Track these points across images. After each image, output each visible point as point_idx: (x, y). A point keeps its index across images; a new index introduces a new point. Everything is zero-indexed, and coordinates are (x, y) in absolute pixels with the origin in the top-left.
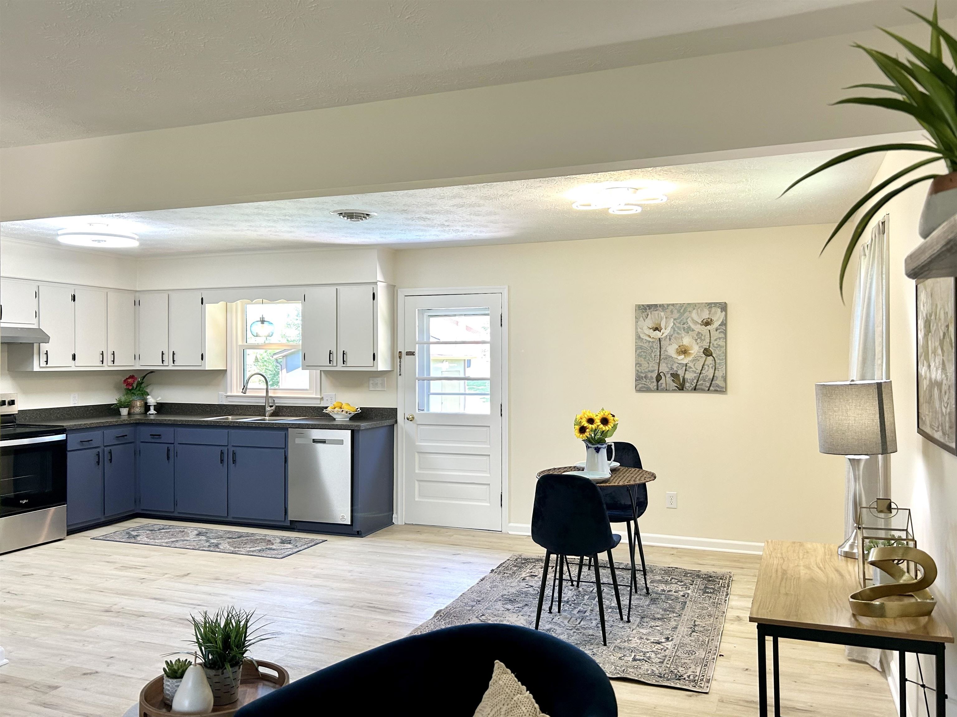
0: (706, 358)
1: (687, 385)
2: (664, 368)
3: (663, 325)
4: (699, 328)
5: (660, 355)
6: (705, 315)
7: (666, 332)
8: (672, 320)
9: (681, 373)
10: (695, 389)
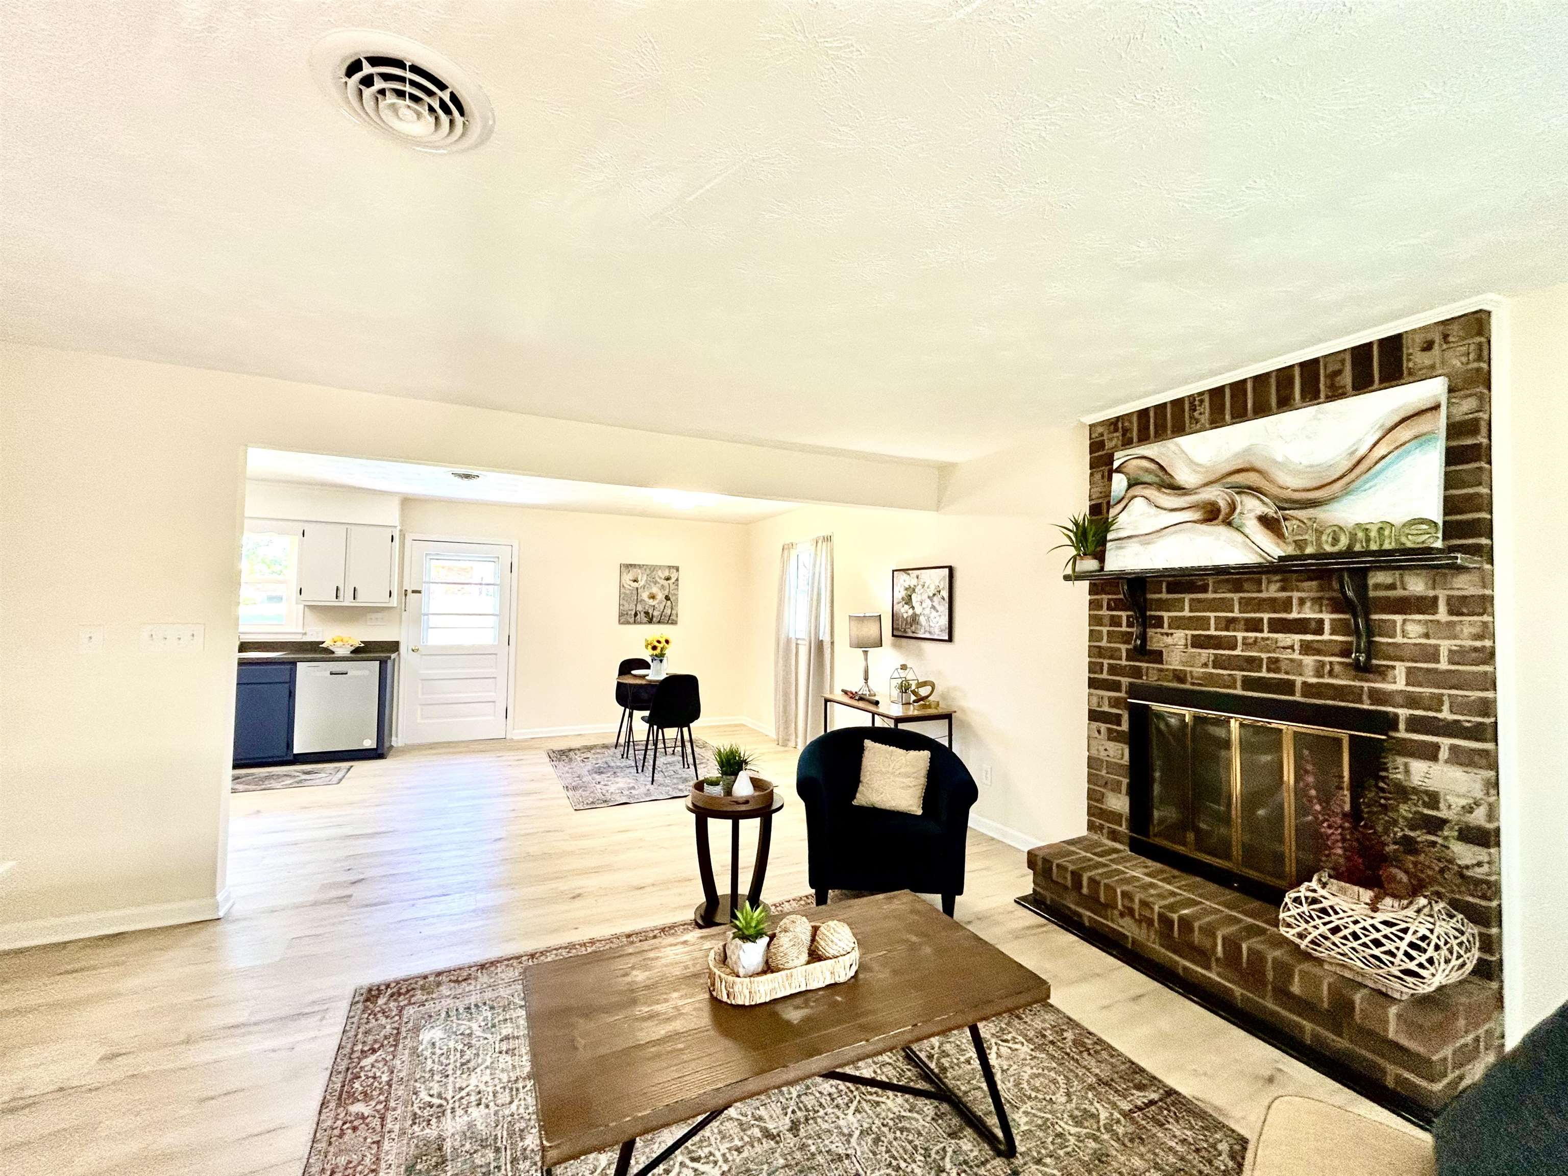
0: (666, 602)
1: (654, 619)
2: (639, 608)
3: (639, 579)
4: (662, 582)
5: (637, 599)
6: (667, 574)
7: (642, 583)
8: (645, 575)
9: (650, 611)
10: (659, 622)
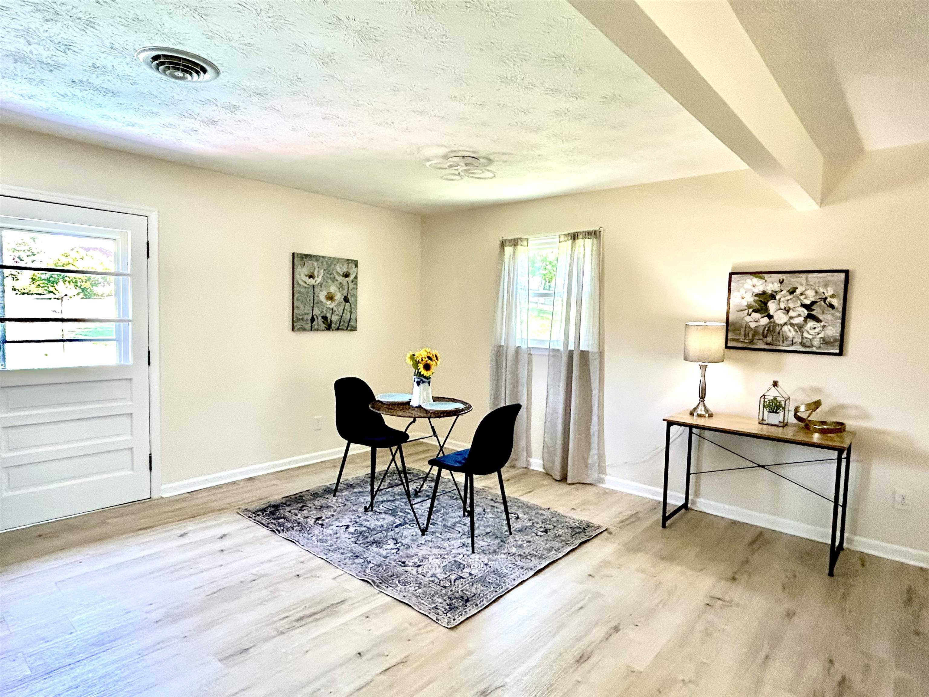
0: (345, 304)
1: (333, 325)
2: (317, 312)
3: (316, 274)
4: (340, 279)
5: (314, 300)
6: (345, 269)
7: (319, 280)
8: (322, 270)
9: (329, 315)
10: (338, 329)
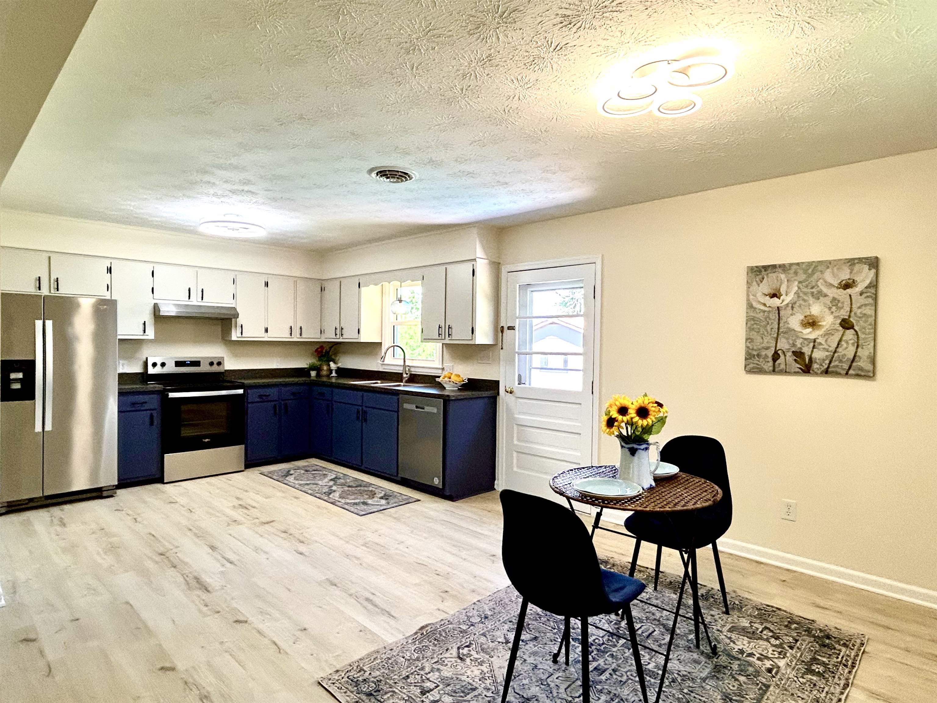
0: (844, 332)
1: (815, 366)
2: (783, 344)
3: (783, 290)
4: (833, 293)
5: (779, 329)
6: (845, 275)
7: (787, 299)
8: (796, 283)
9: (807, 350)
10: (826, 372)
